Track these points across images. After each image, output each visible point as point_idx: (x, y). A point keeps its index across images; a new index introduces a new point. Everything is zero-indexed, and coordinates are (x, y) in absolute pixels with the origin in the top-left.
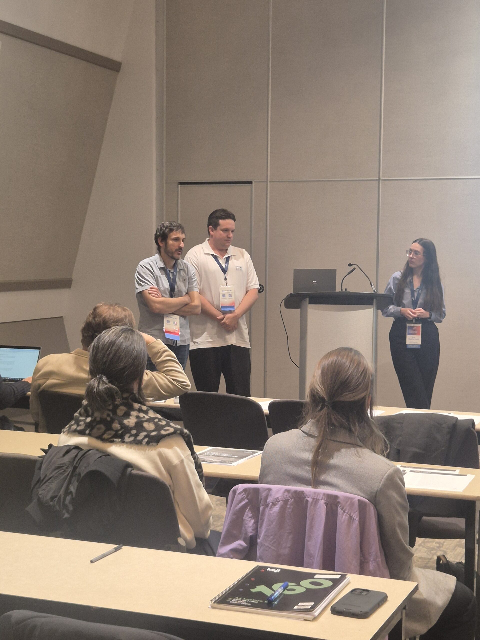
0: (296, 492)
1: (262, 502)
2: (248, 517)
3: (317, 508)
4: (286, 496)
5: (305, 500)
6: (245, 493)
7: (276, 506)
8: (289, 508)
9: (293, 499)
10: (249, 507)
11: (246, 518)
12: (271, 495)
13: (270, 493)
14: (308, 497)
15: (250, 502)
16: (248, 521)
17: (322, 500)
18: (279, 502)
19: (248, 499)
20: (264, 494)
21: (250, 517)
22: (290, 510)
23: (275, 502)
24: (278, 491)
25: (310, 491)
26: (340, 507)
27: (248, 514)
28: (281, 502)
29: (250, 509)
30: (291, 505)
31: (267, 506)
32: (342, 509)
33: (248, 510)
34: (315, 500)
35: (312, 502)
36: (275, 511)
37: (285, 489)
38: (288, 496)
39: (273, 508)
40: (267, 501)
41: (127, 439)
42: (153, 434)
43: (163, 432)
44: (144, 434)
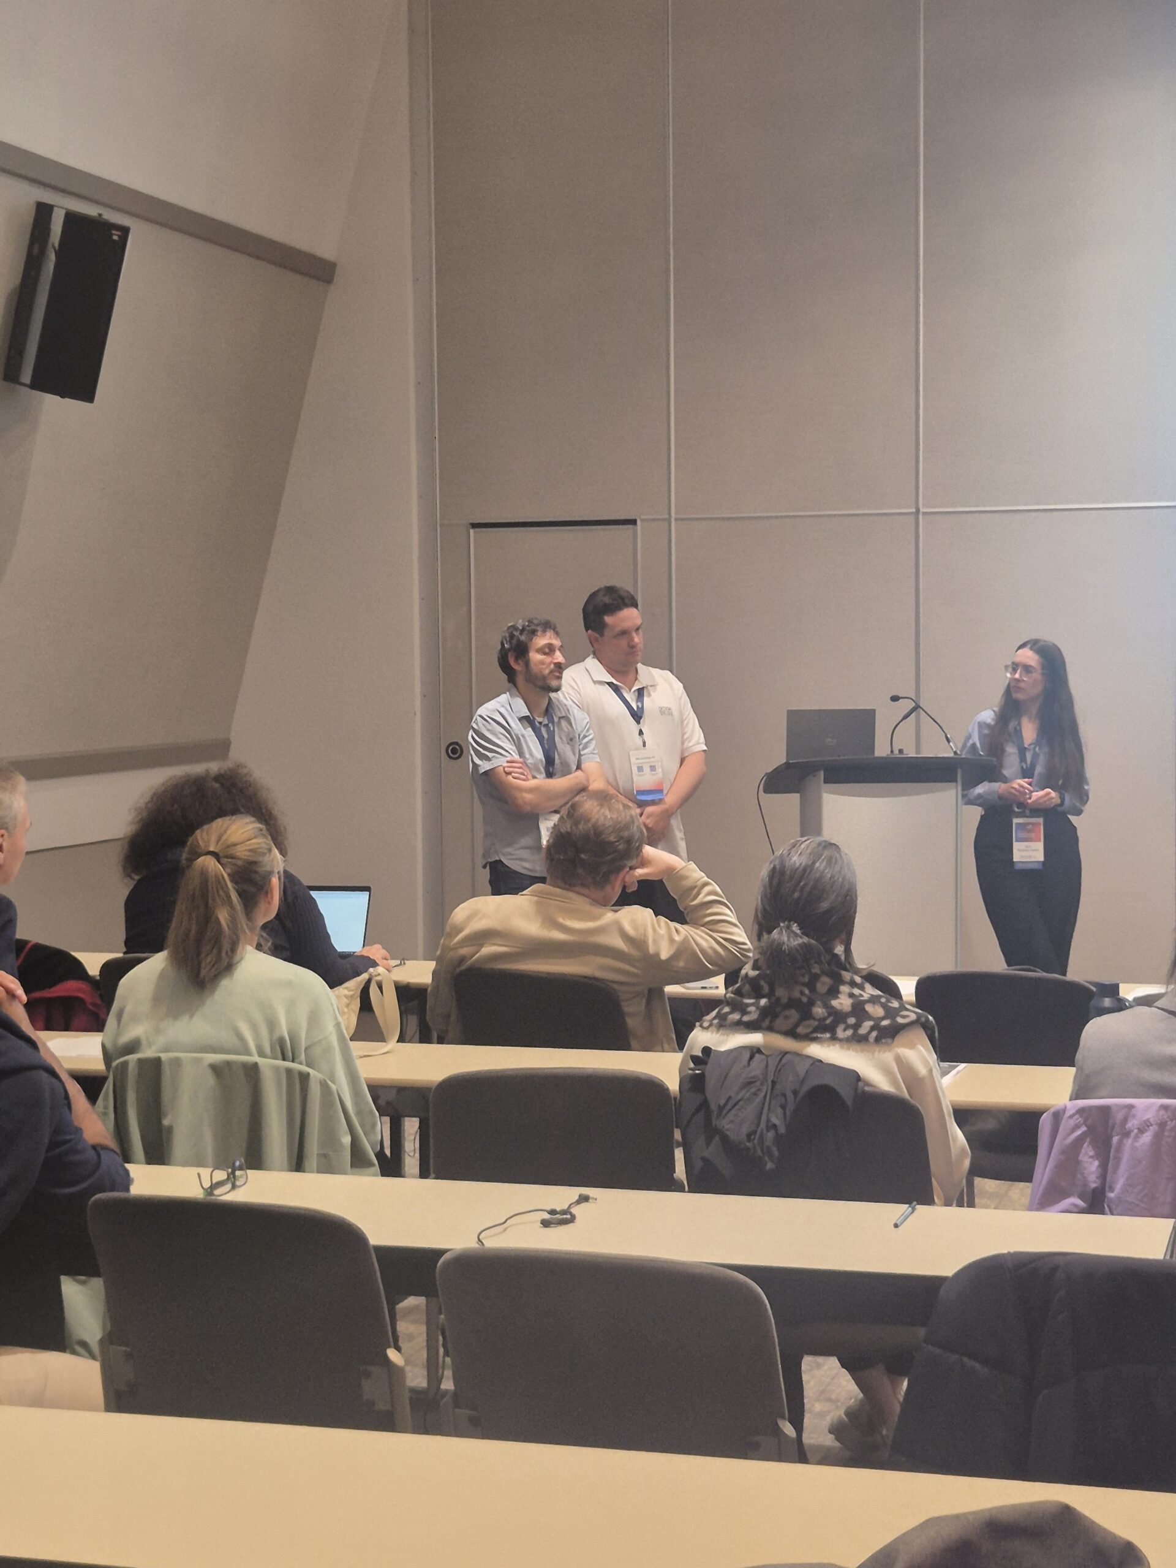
1: (1117, 1129)
2: (1086, 1158)
4: (1163, 1116)
6: (1081, 1116)
7: (1144, 1135)
8: (1168, 1137)
10: (1088, 1140)
11: (1083, 1158)
15: (1091, 1130)
16: (1088, 1164)
18: (1151, 1127)
19: (1086, 1126)
20: (1120, 1116)
21: (1091, 1157)
22: (1170, 1140)
23: (1143, 1127)
24: (1148, 1108)
27: (1087, 1152)
28: (1154, 1126)
33: (1088, 1146)
36: (1143, 1144)
37: (1160, 1104)
38: (1165, 1117)
40: (1127, 1126)
41: (841, 1033)
42: (885, 1023)
43: (900, 1020)
44: (868, 1024)
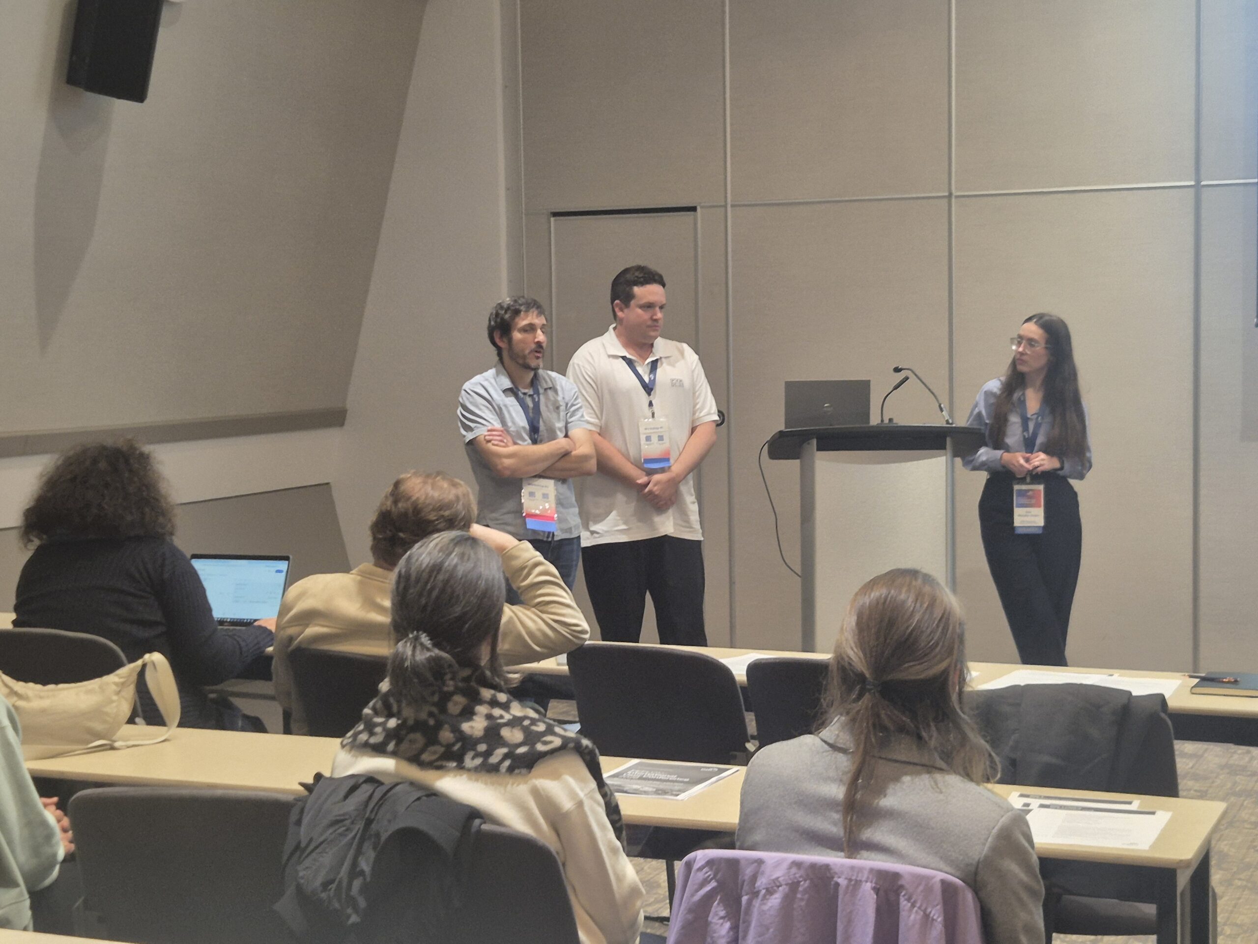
0: (813, 866)
1: (746, 888)
2: (717, 918)
3: (858, 897)
4: (795, 874)
5: (833, 883)
6: (711, 869)
7: (775, 896)
8: (802, 899)
9: (808, 882)
10: (718, 897)
11: (713, 918)
12: (763, 873)
13: (761, 870)
14: (839, 877)
15: (720, 884)
16: (718, 926)
17: (867, 882)
18: (780, 888)
19: (716, 881)
20: (748, 872)
21: (722, 918)
22: (803, 903)
23: (772, 887)
24: (778, 864)
25: (842, 865)
26: (904, 895)
27: (717, 911)
28: (785, 886)
29: (721, 901)
30: (805, 891)
31: (756, 894)
32: (909, 900)
33: (718, 904)
34: (853, 883)
35: (847, 887)
36: (771, 907)
38: (797, 875)
39: (768, 899)
40: (756, 885)
41: (470, 761)
42: (522, 750)
43: (540, 747)
44: (502, 751)
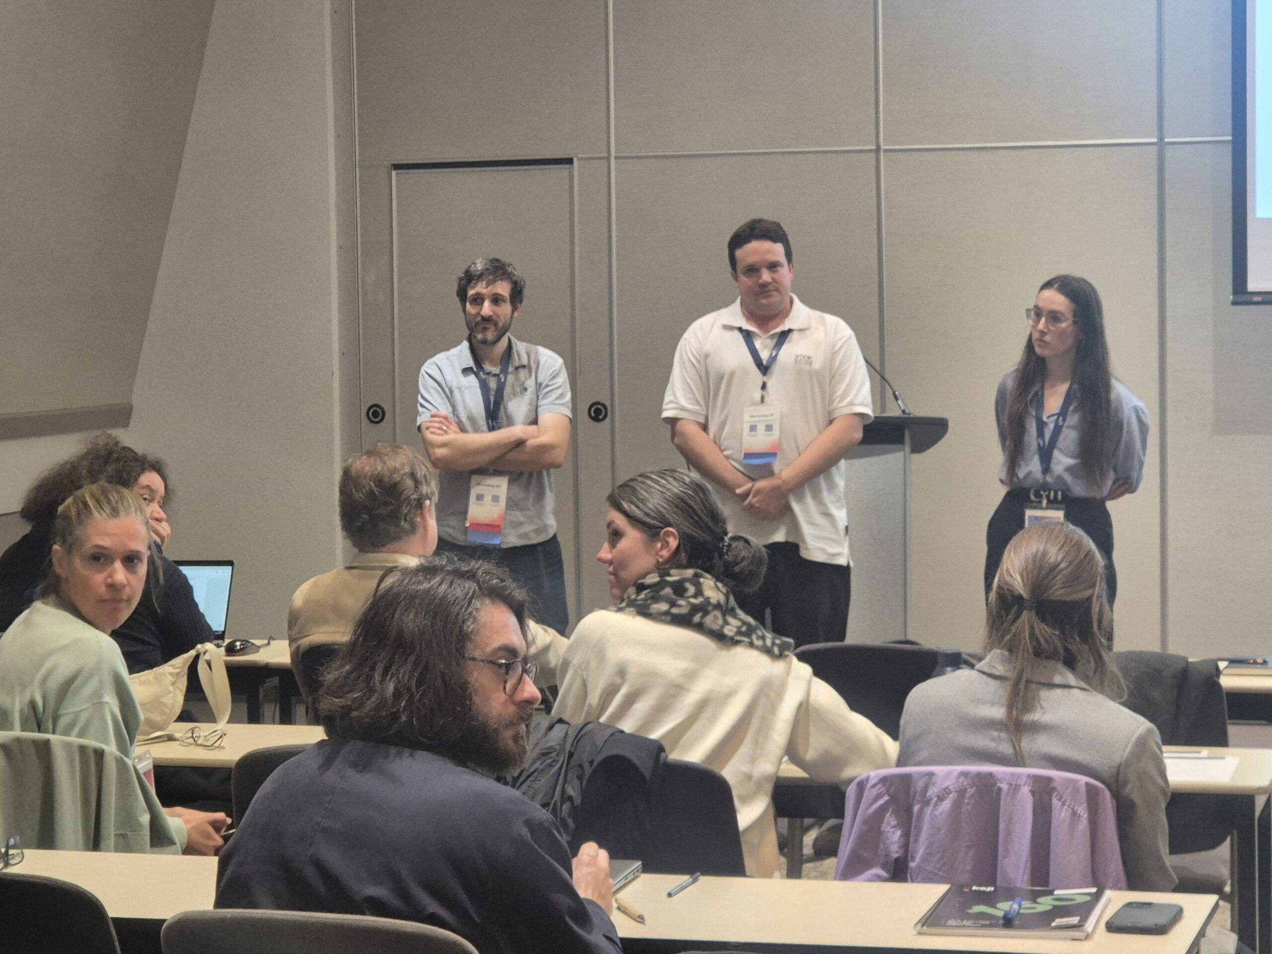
0: (979, 775)
1: (918, 797)
2: (889, 827)
4: (963, 782)
5: (996, 788)
6: (884, 785)
7: (944, 803)
8: (969, 803)
9: (974, 789)
10: (891, 810)
11: (886, 827)
12: (934, 784)
13: (932, 781)
14: (1002, 783)
15: (893, 799)
16: (890, 834)
17: (1024, 785)
18: (950, 795)
19: (889, 795)
20: (920, 784)
21: (894, 827)
22: (969, 807)
23: (943, 795)
26: (1056, 796)
27: (890, 821)
28: (954, 793)
29: (893, 812)
31: (927, 803)
32: (1060, 800)
33: (891, 815)
34: (1013, 787)
35: (1009, 790)
38: (965, 784)
39: (939, 805)
